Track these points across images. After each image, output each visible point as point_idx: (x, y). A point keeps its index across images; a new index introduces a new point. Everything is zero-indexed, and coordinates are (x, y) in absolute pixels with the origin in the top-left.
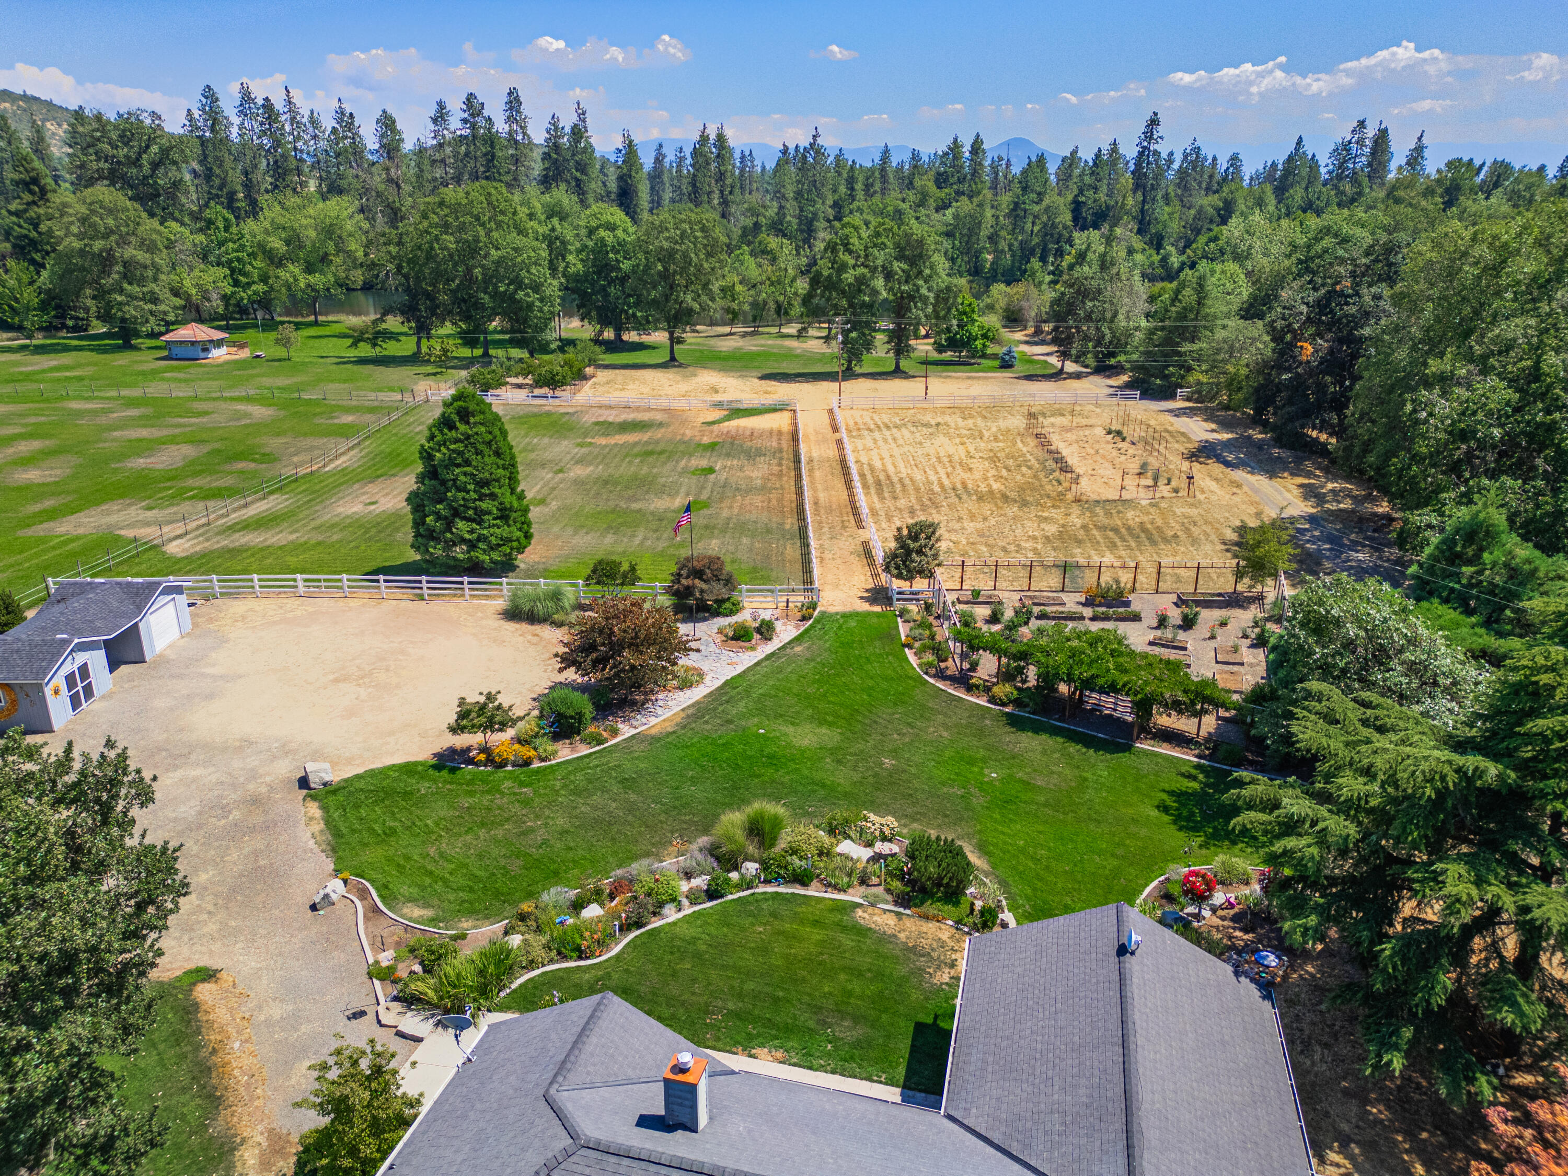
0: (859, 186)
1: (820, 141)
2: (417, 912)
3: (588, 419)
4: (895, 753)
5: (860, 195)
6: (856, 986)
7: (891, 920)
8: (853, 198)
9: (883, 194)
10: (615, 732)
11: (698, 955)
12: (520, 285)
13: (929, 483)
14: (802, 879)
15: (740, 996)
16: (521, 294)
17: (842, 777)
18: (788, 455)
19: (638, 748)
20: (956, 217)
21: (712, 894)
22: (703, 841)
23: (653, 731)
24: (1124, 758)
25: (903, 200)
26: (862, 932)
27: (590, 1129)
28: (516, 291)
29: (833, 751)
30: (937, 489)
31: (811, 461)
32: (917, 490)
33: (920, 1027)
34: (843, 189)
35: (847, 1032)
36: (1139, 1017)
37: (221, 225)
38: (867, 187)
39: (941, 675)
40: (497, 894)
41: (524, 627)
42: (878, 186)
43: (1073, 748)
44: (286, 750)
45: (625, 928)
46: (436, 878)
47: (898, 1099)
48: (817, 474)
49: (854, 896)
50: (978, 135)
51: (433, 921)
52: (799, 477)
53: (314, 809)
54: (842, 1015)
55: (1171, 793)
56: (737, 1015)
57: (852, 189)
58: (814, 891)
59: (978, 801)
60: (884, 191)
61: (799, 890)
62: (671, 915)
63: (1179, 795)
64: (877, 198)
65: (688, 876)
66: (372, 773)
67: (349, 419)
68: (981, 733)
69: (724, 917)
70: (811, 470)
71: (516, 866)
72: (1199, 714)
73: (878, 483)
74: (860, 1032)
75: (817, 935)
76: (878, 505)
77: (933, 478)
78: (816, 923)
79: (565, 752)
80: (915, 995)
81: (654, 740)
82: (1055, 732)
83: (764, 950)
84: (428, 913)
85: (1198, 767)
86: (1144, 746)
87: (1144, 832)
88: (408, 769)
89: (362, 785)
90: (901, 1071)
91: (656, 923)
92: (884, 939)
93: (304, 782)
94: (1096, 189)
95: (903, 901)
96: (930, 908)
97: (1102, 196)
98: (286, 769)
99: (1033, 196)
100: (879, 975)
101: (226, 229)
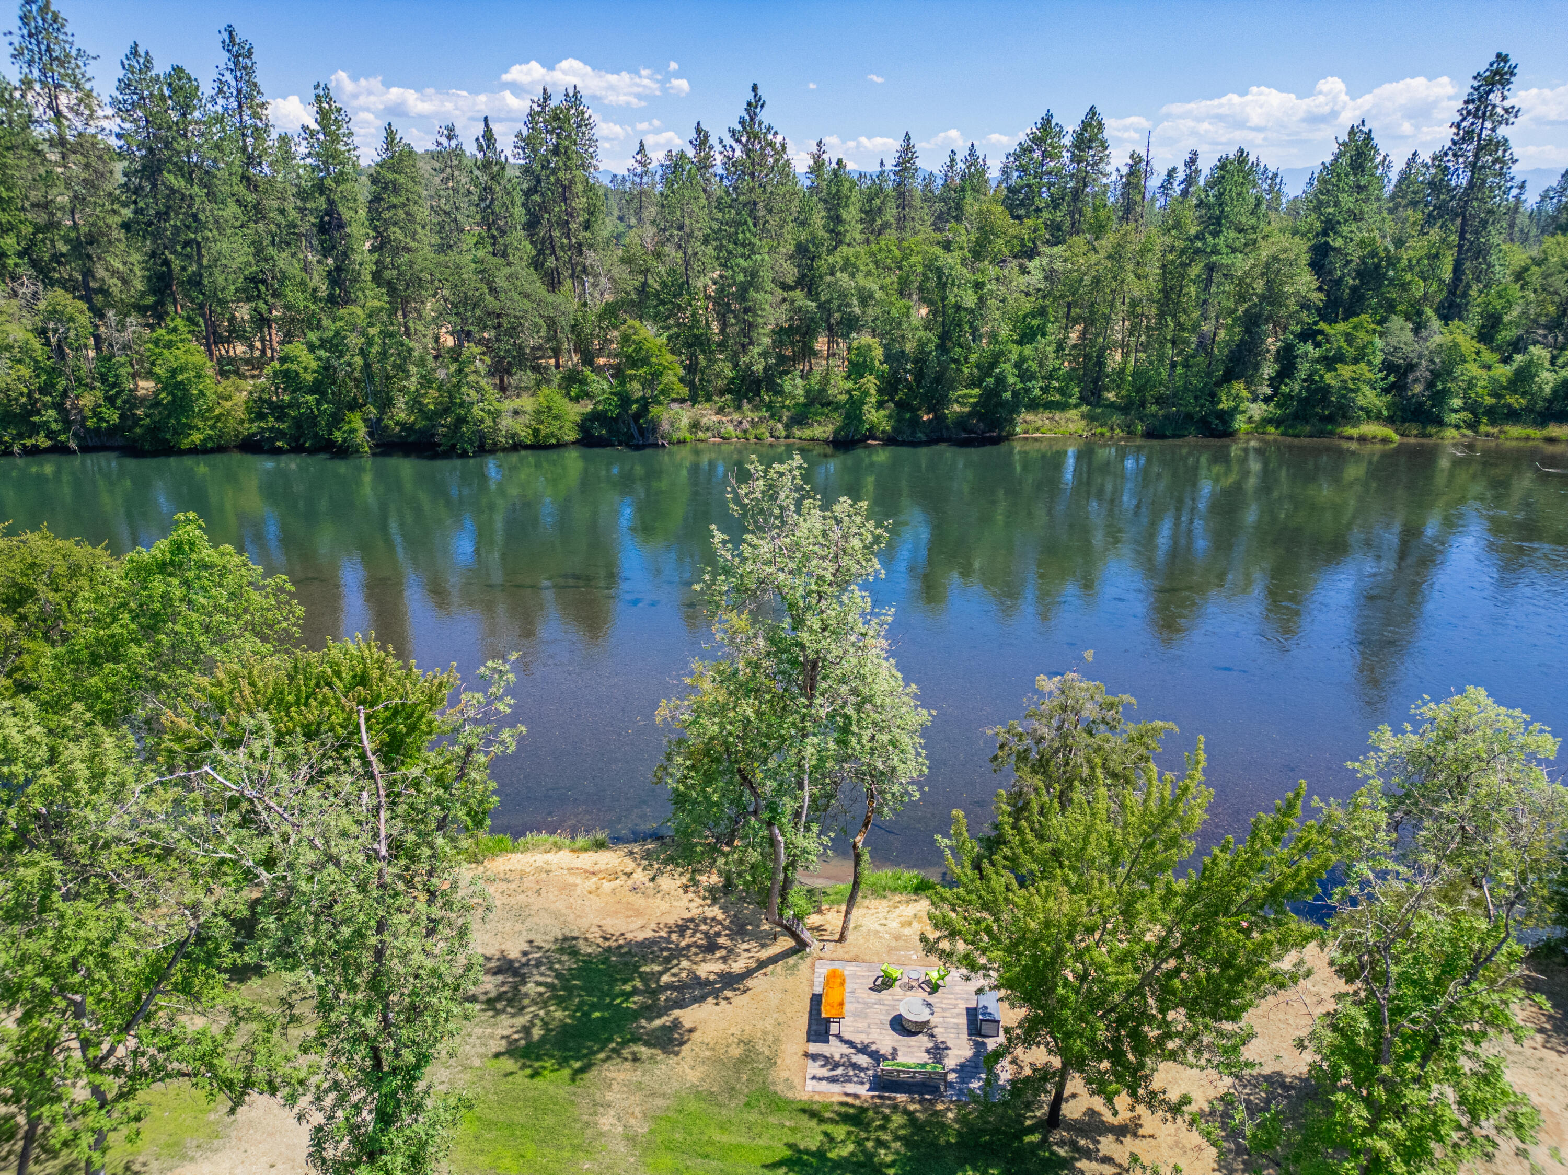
0: (851, 214)
1: (765, 116)
5: (855, 232)
8: (838, 239)
9: (901, 229)
20: (1050, 275)
25: (947, 246)
34: (818, 218)
38: (870, 214)
42: (890, 214)
50: (1092, 112)
57: (838, 220)
60: (901, 220)
64: (891, 235)
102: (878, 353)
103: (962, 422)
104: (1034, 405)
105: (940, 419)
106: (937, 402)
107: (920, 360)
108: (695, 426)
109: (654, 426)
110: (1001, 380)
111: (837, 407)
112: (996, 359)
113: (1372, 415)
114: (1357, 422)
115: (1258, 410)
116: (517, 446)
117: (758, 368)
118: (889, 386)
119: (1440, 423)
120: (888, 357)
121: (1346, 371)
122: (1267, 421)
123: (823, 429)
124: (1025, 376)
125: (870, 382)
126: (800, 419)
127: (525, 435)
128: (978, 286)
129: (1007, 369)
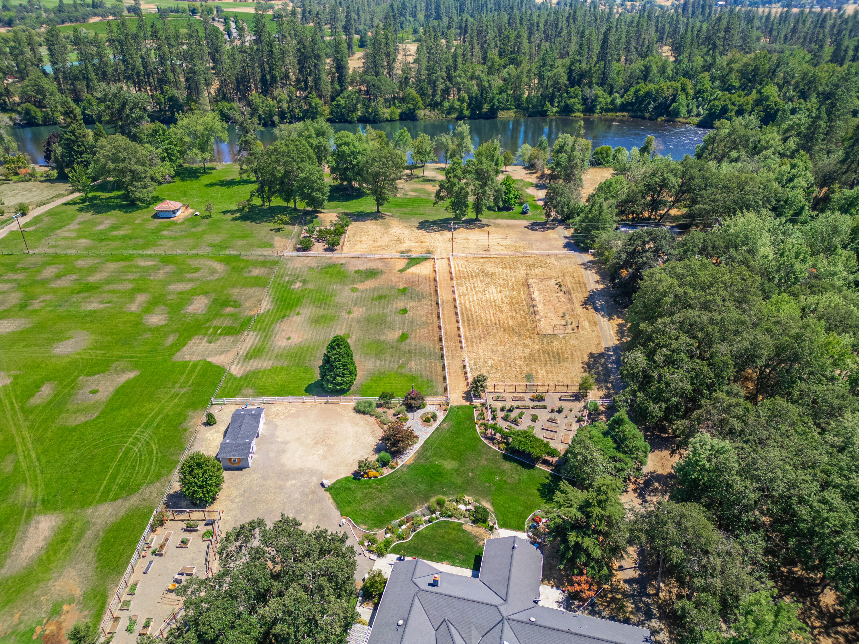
2: (364, 527)
3: (352, 269)
4: (472, 471)
6: (463, 546)
7: (470, 528)
10: (397, 464)
11: (429, 539)
12: (314, 190)
13: (487, 320)
14: (450, 516)
15: (439, 549)
16: (314, 194)
17: (458, 480)
18: (433, 298)
19: (405, 470)
21: (430, 521)
22: (426, 505)
23: (408, 463)
24: (532, 471)
26: (464, 531)
27: (422, 587)
28: (312, 192)
29: (456, 470)
30: (489, 322)
31: (442, 300)
32: (482, 324)
33: (476, 556)
35: (461, 557)
36: (514, 563)
37: (161, 133)
39: (486, 437)
40: (381, 521)
41: (361, 416)
43: (519, 468)
44: (313, 473)
45: (412, 532)
46: (366, 517)
47: (470, 576)
48: (446, 312)
49: (462, 521)
51: (368, 529)
52: (439, 317)
53: (328, 494)
54: (460, 553)
55: (541, 484)
56: (439, 554)
57: (456, 61)
58: (453, 520)
59: (493, 488)
61: (450, 519)
62: (422, 528)
63: (543, 485)
65: (424, 515)
66: (338, 481)
67: (256, 272)
68: (495, 462)
69: (433, 528)
70: (443, 310)
71: (382, 512)
72: (553, 457)
73: (468, 319)
74: (464, 557)
75: (454, 532)
76: (468, 334)
77: (488, 316)
78: (454, 529)
79: (386, 472)
80: (475, 548)
81: (408, 467)
82: (515, 461)
83: (443, 537)
84: (366, 527)
85: (550, 474)
86: (539, 466)
87: (532, 498)
88: (346, 479)
89: (337, 486)
90: (472, 566)
91: (418, 530)
92: (469, 533)
93: (322, 485)
94: (580, 61)
95: (474, 522)
96: (479, 524)
97: (584, 66)
98: (315, 481)
99: (548, 68)
100: (468, 543)
101: (164, 134)
102: (467, 97)
103: (486, 113)
104: (503, 109)
105: (481, 112)
106: (480, 108)
107: (476, 98)
108: (425, 115)
109: (416, 116)
110: (494, 104)
111: (457, 110)
112: (493, 98)
113: (578, 110)
114: (574, 112)
115: (555, 110)
116: (387, 120)
117: (439, 100)
118: (469, 105)
119: (594, 112)
120: (469, 98)
121: (572, 100)
122: (556, 112)
123: (454, 116)
124: (499, 102)
125: (465, 105)
126: (449, 113)
127: (389, 118)
128: (489, 81)
129: (495, 101)
